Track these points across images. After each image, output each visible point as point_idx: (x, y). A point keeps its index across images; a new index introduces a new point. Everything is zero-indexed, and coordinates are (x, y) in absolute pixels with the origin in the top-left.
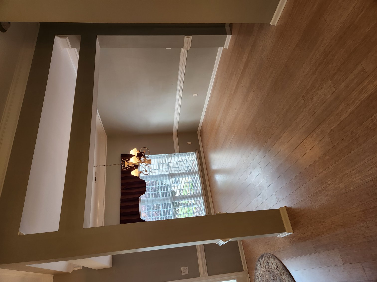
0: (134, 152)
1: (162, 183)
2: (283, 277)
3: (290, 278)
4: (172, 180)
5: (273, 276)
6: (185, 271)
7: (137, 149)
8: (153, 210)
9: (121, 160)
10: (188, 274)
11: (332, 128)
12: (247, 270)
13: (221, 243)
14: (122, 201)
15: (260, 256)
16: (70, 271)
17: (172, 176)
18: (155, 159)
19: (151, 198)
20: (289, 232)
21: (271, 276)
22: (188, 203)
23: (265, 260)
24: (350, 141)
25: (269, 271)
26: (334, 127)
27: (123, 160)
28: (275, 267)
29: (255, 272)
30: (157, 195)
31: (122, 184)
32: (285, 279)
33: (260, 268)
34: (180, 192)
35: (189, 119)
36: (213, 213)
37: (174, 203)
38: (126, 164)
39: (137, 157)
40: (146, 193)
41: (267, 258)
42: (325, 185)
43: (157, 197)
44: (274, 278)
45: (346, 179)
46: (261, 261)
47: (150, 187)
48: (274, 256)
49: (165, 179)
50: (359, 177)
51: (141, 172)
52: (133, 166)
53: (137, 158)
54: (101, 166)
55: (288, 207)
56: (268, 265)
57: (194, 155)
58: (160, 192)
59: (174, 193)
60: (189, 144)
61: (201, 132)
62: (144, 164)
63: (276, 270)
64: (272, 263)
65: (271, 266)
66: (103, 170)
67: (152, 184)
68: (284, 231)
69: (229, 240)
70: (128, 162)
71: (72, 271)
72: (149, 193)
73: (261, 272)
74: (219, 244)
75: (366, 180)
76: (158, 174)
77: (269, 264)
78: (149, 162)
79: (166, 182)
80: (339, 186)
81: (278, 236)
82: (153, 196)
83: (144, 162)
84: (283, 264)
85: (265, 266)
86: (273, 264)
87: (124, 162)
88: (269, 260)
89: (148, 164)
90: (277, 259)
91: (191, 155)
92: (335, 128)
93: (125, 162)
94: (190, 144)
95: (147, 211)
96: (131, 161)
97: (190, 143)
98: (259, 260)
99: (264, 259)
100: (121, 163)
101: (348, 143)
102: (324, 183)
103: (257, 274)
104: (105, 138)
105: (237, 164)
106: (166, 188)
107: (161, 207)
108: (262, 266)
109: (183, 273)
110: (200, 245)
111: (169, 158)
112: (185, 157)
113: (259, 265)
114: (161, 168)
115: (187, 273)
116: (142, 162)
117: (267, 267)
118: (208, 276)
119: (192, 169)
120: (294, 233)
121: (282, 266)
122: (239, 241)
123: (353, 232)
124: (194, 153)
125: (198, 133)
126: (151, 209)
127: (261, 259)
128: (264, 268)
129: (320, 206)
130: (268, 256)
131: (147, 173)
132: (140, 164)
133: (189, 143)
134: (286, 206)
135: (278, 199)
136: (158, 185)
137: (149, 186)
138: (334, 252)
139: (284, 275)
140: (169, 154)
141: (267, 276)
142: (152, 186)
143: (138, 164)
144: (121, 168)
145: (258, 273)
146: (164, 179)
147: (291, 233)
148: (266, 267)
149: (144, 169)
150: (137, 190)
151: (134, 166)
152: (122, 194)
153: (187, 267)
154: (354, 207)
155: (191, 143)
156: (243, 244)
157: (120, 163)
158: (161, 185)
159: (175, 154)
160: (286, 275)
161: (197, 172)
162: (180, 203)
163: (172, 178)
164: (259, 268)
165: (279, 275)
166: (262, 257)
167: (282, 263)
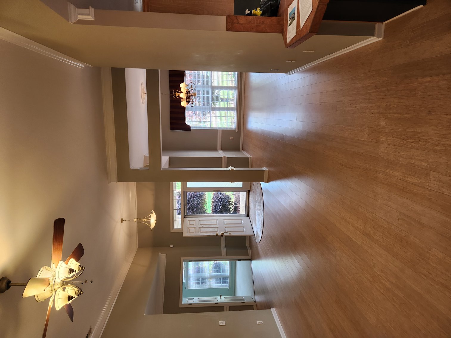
38: (177, 94)
87: (175, 92)
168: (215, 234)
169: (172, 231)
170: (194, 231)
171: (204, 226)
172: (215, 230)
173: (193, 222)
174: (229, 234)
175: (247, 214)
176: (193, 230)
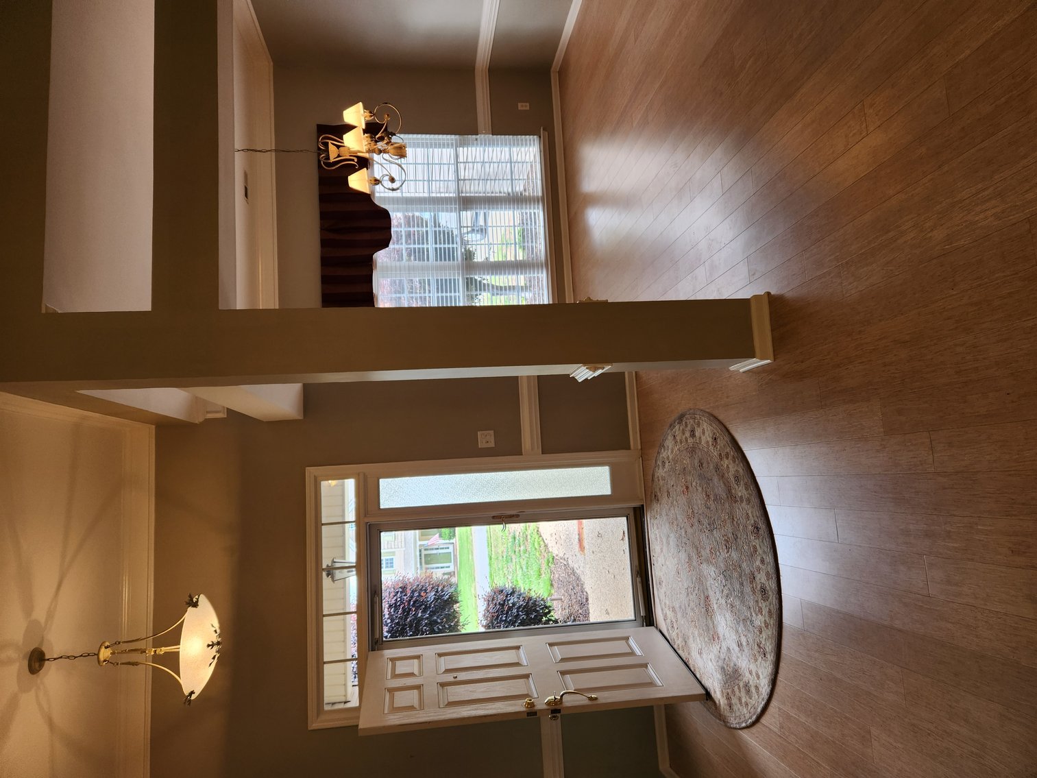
0: (355, 115)
1: (436, 224)
2: (726, 462)
3: (741, 465)
4: (467, 216)
5: (700, 461)
6: (486, 439)
7: (365, 108)
8: (411, 295)
9: (318, 140)
10: (494, 446)
11: (962, 57)
12: (639, 447)
13: (582, 373)
14: (325, 262)
15: (675, 416)
16: (198, 419)
17: (466, 202)
18: (418, 147)
19: (405, 262)
20: (762, 359)
21: (696, 462)
22: (507, 285)
23: (686, 426)
24: (1003, 99)
25: (693, 450)
26: (968, 52)
27: (323, 139)
28: (710, 440)
29: (658, 453)
30: (421, 255)
31: (324, 216)
32: (728, 467)
33: (673, 442)
34: (487, 252)
35: (530, 21)
36: (569, 299)
37: (467, 279)
38: (333, 152)
39: (365, 131)
40: (391, 246)
41: (694, 421)
42: (891, 234)
43: (421, 259)
44: (701, 465)
45: (956, 216)
46: (677, 427)
47: (403, 230)
48: (713, 416)
49: (447, 211)
50: (993, 211)
51: (377, 182)
52: (353, 160)
53: (366, 135)
54: (259, 151)
55: (774, 295)
56: (693, 434)
57: (534, 144)
58: (430, 246)
59: (469, 255)
60: (522, 109)
61: (563, 72)
62: (386, 156)
63: (711, 448)
64: (704, 433)
65: (700, 438)
66: (267, 165)
67: (408, 224)
68: (751, 355)
69: (604, 368)
70: (338, 147)
71: (201, 420)
72: (400, 246)
73: (672, 452)
74: (576, 378)
75: (1011, 217)
76: (426, 195)
77: (697, 434)
78: (401, 152)
79: (448, 219)
80: (930, 235)
81: (732, 368)
82: (412, 258)
83: (385, 151)
84: (730, 434)
85: (686, 438)
86: (706, 432)
87: (326, 145)
88: (699, 425)
89: (397, 157)
90: (717, 423)
91: (526, 145)
92: (969, 55)
93: (331, 146)
94: (524, 108)
95: (394, 296)
96: (345, 144)
97: (526, 106)
98: (672, 426)
99: (686, 423)
100: (318, 147)
101: (993, 105)
102: (892, 227)
103: (661, 456)
104: (266, 66)
105: (656, 176)
106: (448, 237)
107: (433, 287)
108: (678, 438)
109: (482, 444)
110: (529, 377)
111: (461, 149)
112: (507, 149)
113: (670, 438)
114: (436, 176)
115: (492, 444)
116: (380, 152)
117: (690, 440)
118: (542, 453)
119: (525, 190)
120: (775, 361)
121: (727, 438)
122: (629, 373)
123: (932, 359)
124: (534, 141)
125: (552, 75)
126: (406, 291)
127: (678, 423)
128: (681, 443)
129: (864, 291)
130: (698, 417)
131: (395, 185)
132: (375, 154)
133: (523, 106)
134: (769, 293)
135: (753, 275)
136: (427, 226)
137: (401, 227)
138: (868, 407)
139: (727, 458)
140: (461, 137)
141: (687, 461)
142: (409, 229)
143: (367, 155)
144: (319, 161)
145: (664, 454)
146: (443, 211)
147: (769, 361)
148: (687, 441)
149: (386, 172)
150: (366, 236)
151: (356, 161)
152: (324, 243)
153: (492, 432)
154: (955, 293)
155: (528, 104)
156: (637, 388)
157: (316, 148)
158: (435, 226)
159: (478, 137)
160: (734, 457)
161: (538, 197)
162: (484, 284)
163: (466, 209)
164: (669, 442)
165: (716, 459)
166: (681, 418)
167: (728, 430)
168: (519, 706)
169: (315, 724)
170: (416, 704)
171: (462, 676)
172: (516, 687)
173: (414, 666)
174: (587, 702)
175: (643, 614)
176: (411, 698)
